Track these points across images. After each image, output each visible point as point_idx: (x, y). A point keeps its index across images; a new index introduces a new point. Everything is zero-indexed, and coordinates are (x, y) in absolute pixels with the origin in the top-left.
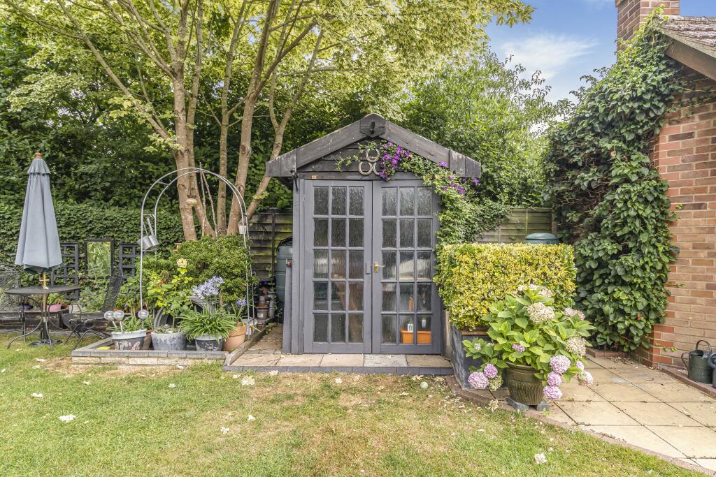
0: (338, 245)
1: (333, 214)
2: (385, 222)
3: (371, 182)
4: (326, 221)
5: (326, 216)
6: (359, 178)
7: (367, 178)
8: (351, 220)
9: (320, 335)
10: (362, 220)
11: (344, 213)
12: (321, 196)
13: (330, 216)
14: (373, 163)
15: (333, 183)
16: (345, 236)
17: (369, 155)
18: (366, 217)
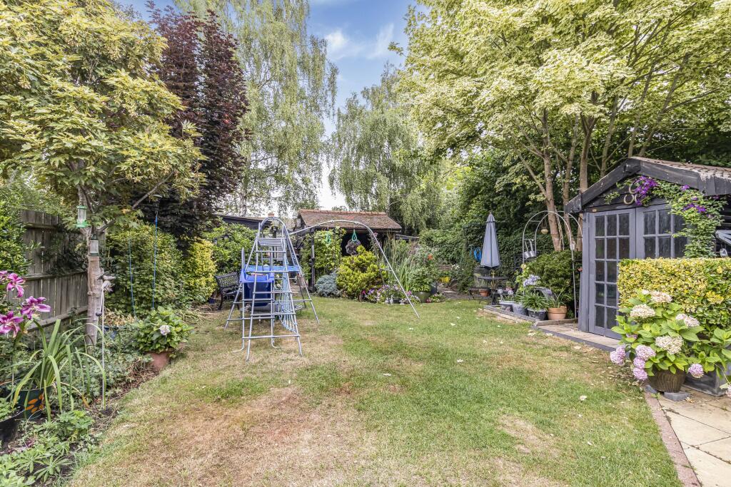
0: (611, 258)
1: (608, 235)
2: (646, 240)
3: (634, 209)
4: (603, 240)
5: (603, 237)
6: (625, 207)
7: (630, 207)
8: (620, 239)
9: (599, 322)
10: (628, 239)
11: (615, 234)
12: (599, 222)
13: (606, 237)
14: (634, 195)
15: (607, 213)
16: (616, 251)
17: (631, 189)
18: (631, 236)
